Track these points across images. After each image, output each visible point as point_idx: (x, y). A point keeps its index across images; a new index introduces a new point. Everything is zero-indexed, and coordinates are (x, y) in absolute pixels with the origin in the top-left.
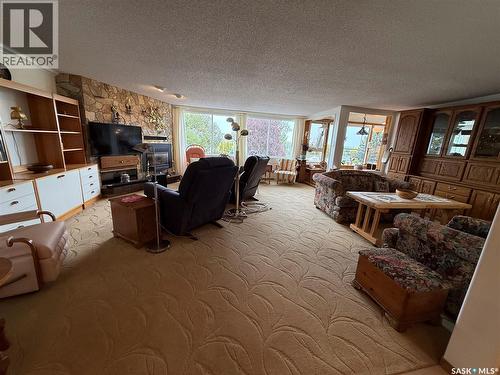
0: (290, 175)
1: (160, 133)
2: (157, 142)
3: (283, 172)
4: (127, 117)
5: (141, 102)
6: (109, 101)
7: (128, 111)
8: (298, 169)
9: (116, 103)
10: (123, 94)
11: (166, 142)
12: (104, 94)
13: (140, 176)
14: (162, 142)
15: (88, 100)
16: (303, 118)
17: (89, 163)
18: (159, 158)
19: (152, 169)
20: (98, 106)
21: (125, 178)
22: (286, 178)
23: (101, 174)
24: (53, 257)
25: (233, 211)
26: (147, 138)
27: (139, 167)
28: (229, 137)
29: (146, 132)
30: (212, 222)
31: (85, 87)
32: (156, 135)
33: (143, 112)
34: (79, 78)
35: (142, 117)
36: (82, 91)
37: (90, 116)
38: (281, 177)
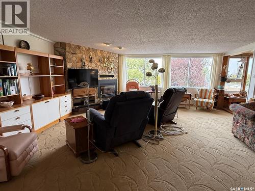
0: (208, 103)
1: (110, 72)
2: (108, 78)
3: (201, 100)
4: (90, 64)
5: (99, 54)
6: (80, 55)
7: (91, 60)
8: (216, 98)
9: (84, 56)
10: (88, 50)
11: (114, 78)
12: (78, 52)
13: (96, 101)
14: (111, 78)
15: (69, 56)
16: (221, 54)
17: (67, 93)
18: (108, 89)
19: (103, 96)
20: (74, 59)
21: (86, 102)
22: (204, 105)
23: (74, 100)
24: (18, 159)
25: (153, 132)
26: (101, 76)
27: (96, 95)
28: (149, 75)
29: (101, 72)
30: (133, 141)
31: (67, 49)
32: (107, 74)
33: (100, 61)
34: (65, 44)
35: (99, 64)
36: (65, 51)
37: (69, 66)
38: (199, 104)
